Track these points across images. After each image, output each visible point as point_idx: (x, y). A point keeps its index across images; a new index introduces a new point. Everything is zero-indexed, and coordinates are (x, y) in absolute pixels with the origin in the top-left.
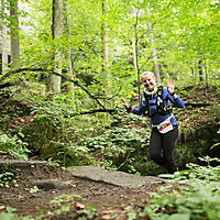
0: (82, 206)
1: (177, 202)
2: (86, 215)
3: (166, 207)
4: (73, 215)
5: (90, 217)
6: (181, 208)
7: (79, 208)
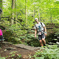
0: (18, 55)
1: (42, 54)
2: (19, 57)
3: (39, 55)
4: (15, 57)
5: (20, 57)
6: (42, 55)
7: (17, 55)
